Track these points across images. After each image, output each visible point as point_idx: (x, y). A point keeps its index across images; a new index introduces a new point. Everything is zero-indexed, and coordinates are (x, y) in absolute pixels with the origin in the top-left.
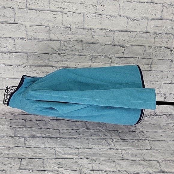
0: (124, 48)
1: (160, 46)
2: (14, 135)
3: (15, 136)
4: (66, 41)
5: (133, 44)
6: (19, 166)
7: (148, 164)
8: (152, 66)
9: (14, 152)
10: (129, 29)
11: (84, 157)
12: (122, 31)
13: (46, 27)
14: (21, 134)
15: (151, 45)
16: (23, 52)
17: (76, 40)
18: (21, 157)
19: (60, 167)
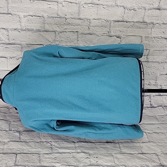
0: (121, 38)
1: (157, 36)
2: (8, 130)
3: (10, 130)
4: (61, 32)
5: (130, 35)
6: (14, 162)
7: (146, 158)
8: (149, 57)
9: (9, 146)
10: (126, 19)
11: (81, 152)
12: (118, 21)
13: (40, 17)
14: (16, 127)
15: (148, 35)
16: (16, 43)
17: (71, 31)
18: (16, 153)
19: (57, 163)
